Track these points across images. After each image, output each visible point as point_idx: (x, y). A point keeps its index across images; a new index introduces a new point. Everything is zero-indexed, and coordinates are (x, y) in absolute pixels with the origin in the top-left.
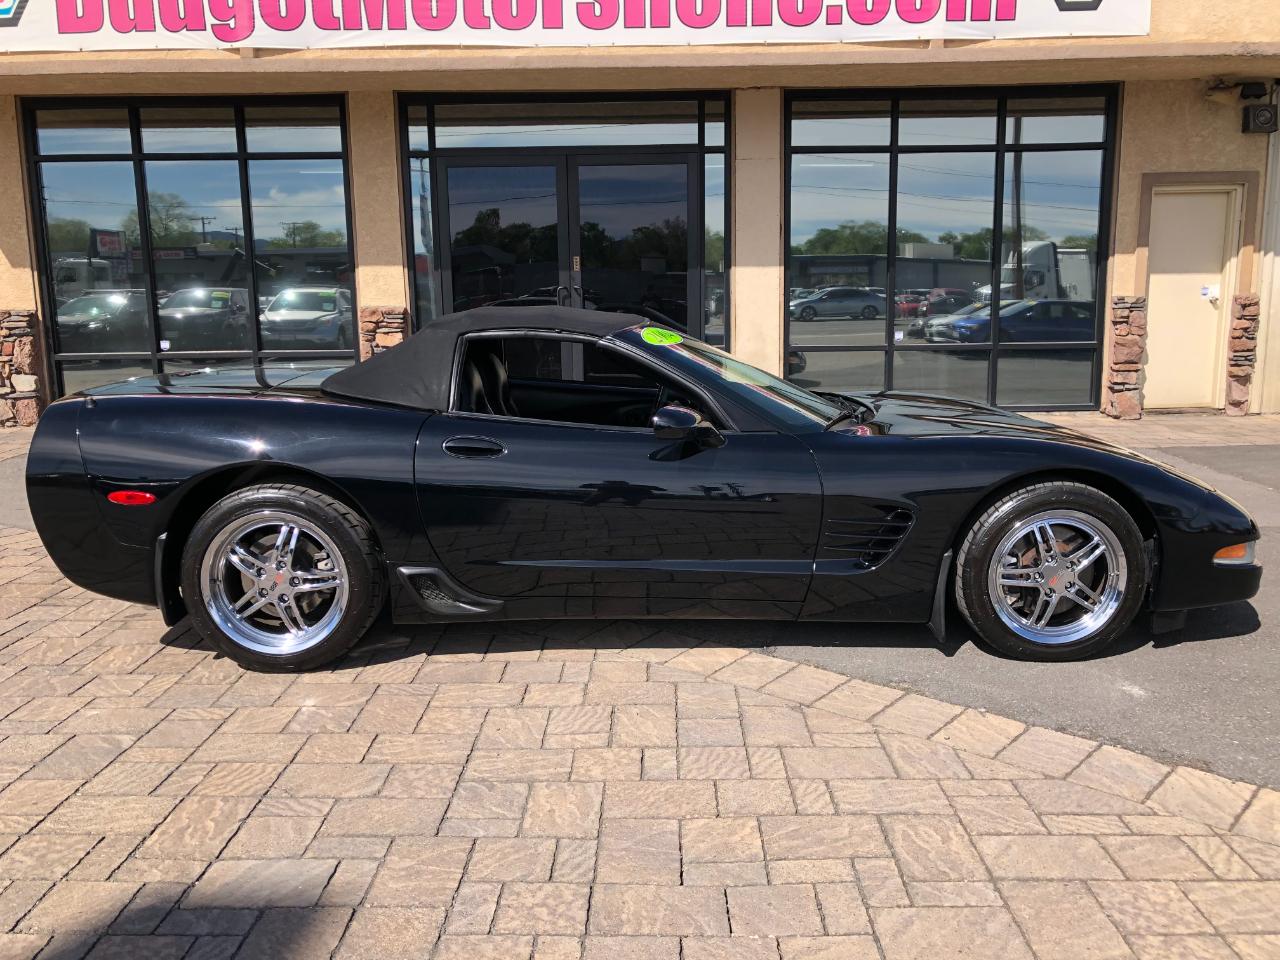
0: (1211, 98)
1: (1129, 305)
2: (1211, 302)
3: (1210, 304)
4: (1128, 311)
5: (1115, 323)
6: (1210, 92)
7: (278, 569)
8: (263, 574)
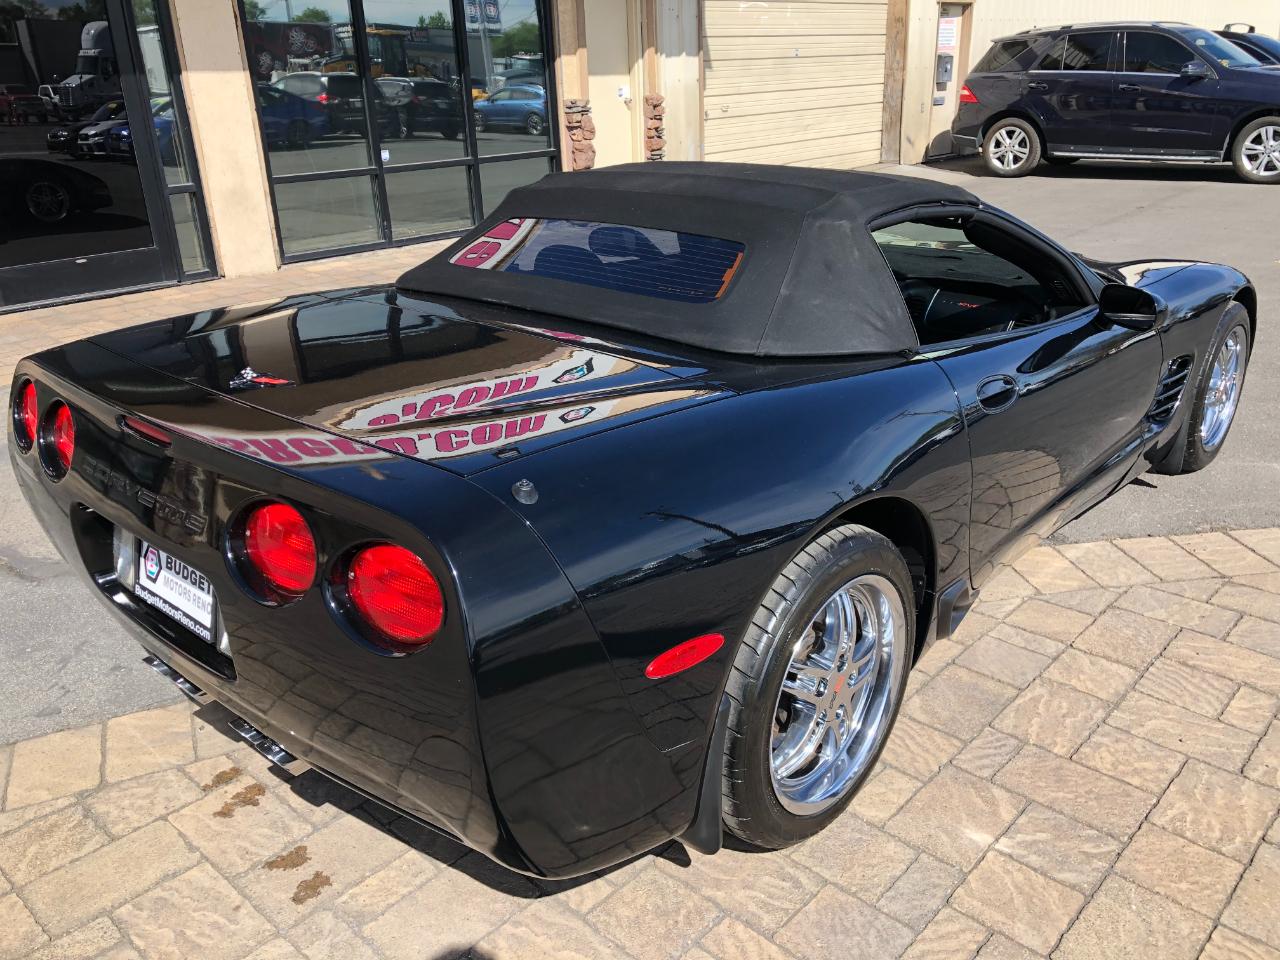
1: (580, 109)
2: (626, 103)
3: (625, 106)
4: (580, 115)
5: (570, 128)
7: (840, 668)
8: (825, 688)
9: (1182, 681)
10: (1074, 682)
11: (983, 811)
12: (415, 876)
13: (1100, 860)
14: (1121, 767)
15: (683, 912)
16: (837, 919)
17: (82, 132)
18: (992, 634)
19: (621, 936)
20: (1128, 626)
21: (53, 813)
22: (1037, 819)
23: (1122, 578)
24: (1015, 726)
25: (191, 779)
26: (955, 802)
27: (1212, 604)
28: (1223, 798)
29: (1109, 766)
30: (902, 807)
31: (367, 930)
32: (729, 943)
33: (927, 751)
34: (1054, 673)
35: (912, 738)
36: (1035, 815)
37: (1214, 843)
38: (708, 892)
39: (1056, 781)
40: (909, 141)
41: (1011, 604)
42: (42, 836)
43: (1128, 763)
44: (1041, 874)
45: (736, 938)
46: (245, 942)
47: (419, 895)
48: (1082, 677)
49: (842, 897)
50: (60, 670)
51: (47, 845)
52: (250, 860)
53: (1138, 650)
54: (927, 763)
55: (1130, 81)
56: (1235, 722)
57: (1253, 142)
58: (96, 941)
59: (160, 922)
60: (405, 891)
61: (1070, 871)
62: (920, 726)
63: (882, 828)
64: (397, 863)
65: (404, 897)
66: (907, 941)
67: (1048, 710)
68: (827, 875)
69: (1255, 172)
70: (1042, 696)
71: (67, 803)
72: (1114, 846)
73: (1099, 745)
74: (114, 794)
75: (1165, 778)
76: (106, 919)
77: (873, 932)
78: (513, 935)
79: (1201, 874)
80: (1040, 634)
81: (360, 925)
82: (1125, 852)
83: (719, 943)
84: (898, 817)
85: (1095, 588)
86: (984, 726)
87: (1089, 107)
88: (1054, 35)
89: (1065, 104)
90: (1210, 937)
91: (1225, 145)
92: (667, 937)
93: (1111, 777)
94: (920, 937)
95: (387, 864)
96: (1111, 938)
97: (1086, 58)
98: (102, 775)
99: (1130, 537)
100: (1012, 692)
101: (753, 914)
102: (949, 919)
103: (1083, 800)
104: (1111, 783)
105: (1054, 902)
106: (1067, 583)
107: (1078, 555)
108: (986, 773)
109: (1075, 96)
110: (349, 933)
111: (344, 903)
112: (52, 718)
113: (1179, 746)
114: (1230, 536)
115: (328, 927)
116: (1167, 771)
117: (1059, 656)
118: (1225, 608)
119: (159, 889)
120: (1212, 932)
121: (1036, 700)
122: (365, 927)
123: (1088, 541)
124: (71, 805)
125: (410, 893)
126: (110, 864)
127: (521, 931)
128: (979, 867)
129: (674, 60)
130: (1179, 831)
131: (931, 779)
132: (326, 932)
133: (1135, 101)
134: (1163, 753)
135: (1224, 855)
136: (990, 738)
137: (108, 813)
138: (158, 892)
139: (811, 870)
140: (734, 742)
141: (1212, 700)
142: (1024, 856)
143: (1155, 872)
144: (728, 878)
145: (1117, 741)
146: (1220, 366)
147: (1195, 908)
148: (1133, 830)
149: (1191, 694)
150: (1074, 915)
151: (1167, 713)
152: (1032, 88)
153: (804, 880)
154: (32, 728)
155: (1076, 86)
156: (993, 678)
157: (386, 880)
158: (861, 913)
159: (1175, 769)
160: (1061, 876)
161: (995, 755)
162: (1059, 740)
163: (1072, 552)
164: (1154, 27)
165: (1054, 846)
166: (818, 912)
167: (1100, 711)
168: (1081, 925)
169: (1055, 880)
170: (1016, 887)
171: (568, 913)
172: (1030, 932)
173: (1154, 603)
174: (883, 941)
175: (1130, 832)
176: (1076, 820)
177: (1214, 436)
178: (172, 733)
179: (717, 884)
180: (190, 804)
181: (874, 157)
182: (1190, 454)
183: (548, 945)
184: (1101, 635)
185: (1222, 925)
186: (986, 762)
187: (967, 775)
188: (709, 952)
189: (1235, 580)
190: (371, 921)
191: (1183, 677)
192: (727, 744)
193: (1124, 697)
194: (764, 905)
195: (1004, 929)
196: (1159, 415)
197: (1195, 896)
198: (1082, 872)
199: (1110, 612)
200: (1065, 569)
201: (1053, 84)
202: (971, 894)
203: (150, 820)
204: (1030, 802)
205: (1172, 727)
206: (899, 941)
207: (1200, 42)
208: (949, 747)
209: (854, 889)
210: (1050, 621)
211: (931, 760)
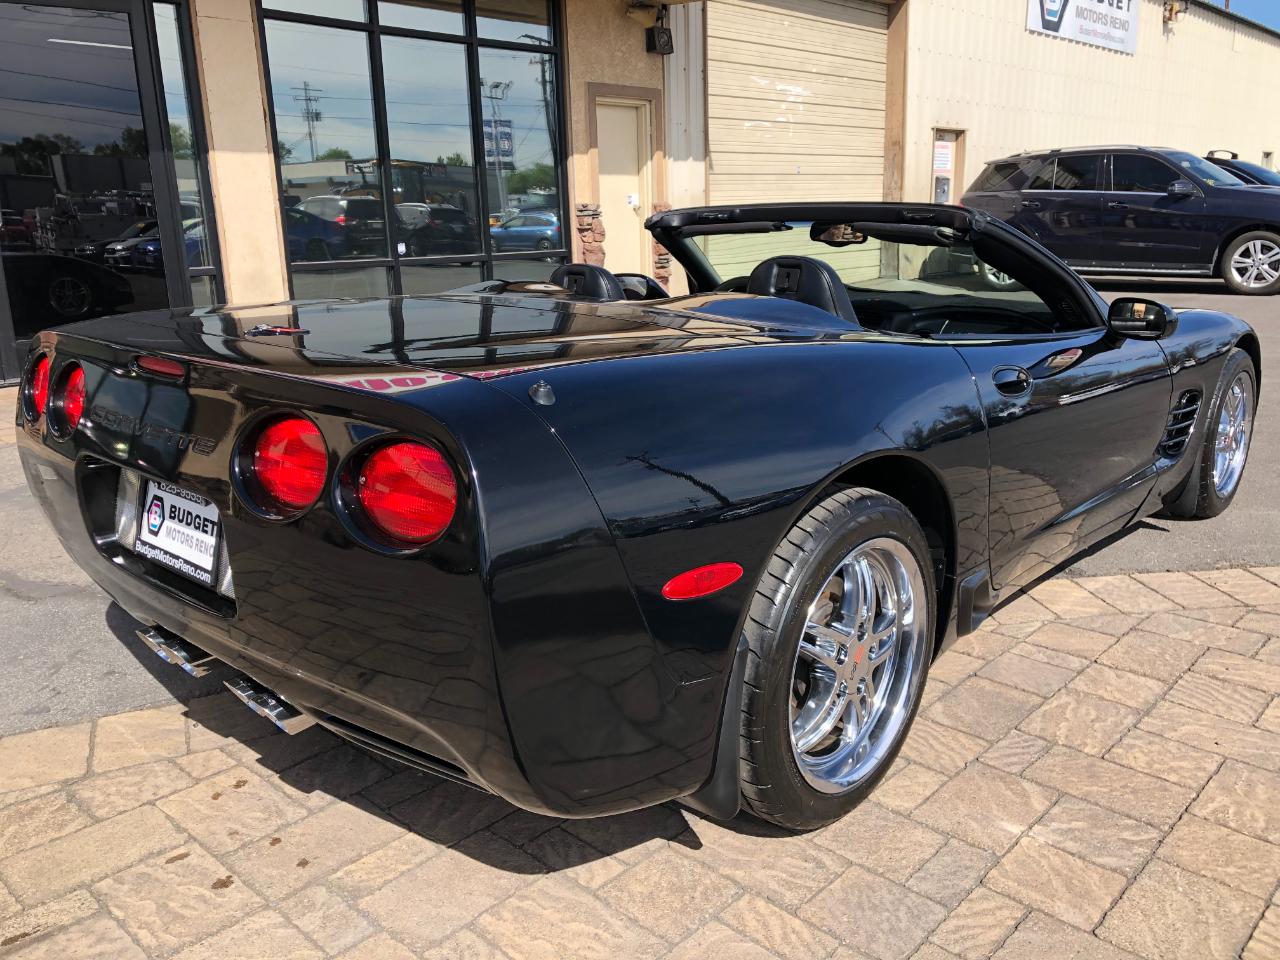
0: (632, 15)
1: (591, 213)
2: (635, 209)
3: (633, 212)
4: (591, 218)
5: (581, 231)
6: (631, 10)
7: (860, 638)
8: (845, 656)
9: (1213, 692)
10: (1101, 692)
11: (1012, 801)
12: (415, 855)
13: (1141, 846)
14: (1156, 766)
15: (700, 889)
16: (864, 897)
17: (108, 247)
18: (1014, 651)
19: (635, 910)
20: (1153, 646)
21: (36, 798)
22: (1072, 810)
23: (1144, 606)
24: (1042, 729)
25: (182, 770)
26: (985, 794)
27: (1238, 628)
28: (1266, 793)
29: (1144, 765)
30: (928, 799)
31: (363, 904)
32: (749, 917)
33: (952, 749)
34: (1080, 684)
35: (936, 738)
36: (1069, 805)
37: (1259, 832)
38: (727, 871)
39: (1089, 777)
40: (907, 258)
41: (1032, 626)
42: (22, 816)
43: (1162, 762)
44: (1080, 858)
45: (757, 912)
46: (232, 912)
47: (419, 872)
48: (1109, 688)
49: (869, 877)
50: (52, 674)
51: (26, 826)
52: (241, 840)
53: (1165, 665)
54: (953, 760)
55: (1120, 200)
56: (1271, 728)
57: (1241, 256)
58: (72, 910)
59: (143, 894)
60: (404, 868)
61: (1110, 856)
62: (943, 729)
63: (908, 817)
64: (396, 844)
65: (402, 873)
66: (941, 916)
67: (1076, 716)
68: (852, 857)
69: (1245, 284)
70: (1070, 704)
71: (51, 789)
72: (1154, 834)
73: (1132, 747)
74: (100, 782)
75: (1203, 776)
76: (85, 891)
77: (903, 908)
78: (518, 908)
79: (1248, 859)
80: (1063, 651)
81: (355, 898)
82: (1167, 840)
83: (738, 916)
84: (924, 806)
85: (1117, 614)
86: (1010, 729)
87: (1081, 224)
88: (1044, 159)
89: (1059, 222)
90: (1263, 915)
91: (1215, 258)
92: (683, 911)
93: (1147, 774)
94: (953, 914)
95: (385, 844)
96: (1157, 916)
97: (1075, 180)
98: (89, 766)
99: (1148, 572)
100: (1039, 700)
101: (775, 892)
102: (984, 898)
103: (1119, 794)
104: (1148, 779)
105: (1095, 883)
106: (1088, 610)
107: (1097, 586)
108: (1015, 769)
109: (1067, 213)
110: (343, 906)
111: (339, 879)
112: (40, 716)
113: (1215, 748)
114: (1251, 572)
115: (322, 900)
116: (1204, 770)
117: (1083, 670)
118: (1251, 631)
119: (142, 866)
120: (1264, 912)
121: (1063, 707)
122: (359, 901)
123: (1106, 575)
124: (55, 792)
125: (409, 870)
126: (91, 843)
127: (525, 904)
128: (1013, 851)
129: (681, 164)
130: (1221, 822)
131: (957, 774)
132: (318, 906)
133: (1124, 218)
134: (1200, 755)
135: (1271, 843)
136: (1017, 739)
137: (93, 798)
138: (142, 868)
139: (834, 853)
140: (752, 698)
141: (1246, 708)
142: (1059, 842)
143: (1200, 858)
144: (747, 859)
145: (1150, 744)
146: (1228, 412)
147: (1246, 890)
148: (1174, 820)
149: (1224, 704)
150: (1116, 894)
151: (1200, 720)
152: (1025, 205)
153: (827, 860)
154: (19, 725)
155: (1068, 205)
156: (1016, 688)
157: (384, 860)
158: (890, 892)
159: (1213, 767)
160: (1100, 860)
161: (1023, 754)
162: (1089, 741)
163: (1092, 584)
164: (1141, 150)
165: (1092, 833)
166: (843, 890)
167: (1130, 717)
168: (1125, 904)
169: (1094, 863)
170: (1053, 869)
171: (578, 889)
172: (1071, 910)
173: (1179, 627)
174: (915, 917)
175: (1171, 822)
176: (1112, 810)
177: (1226, 484)
178: (165, 730)
179: (736, 864)
180: (180, 790)
181: (874, 273)
182: (1204, 499)
183: (555, 917)
184: (1127, 652)
185: (1275, 905)
186: (1015, 759)
187: (994, 771)
188: (728, 926)
189: (1259, 608)
190: (367, 895)
191: (1213, 689)
192: (744, 700)
193: (1154, 705)
194: (787, 884)
195: (1043, 907)
196: (1171, 448)
197: (1245, 879)
198: (1122, 857)
199: (1133, 634)
200: (1086, 598)
201: (1045, 203)
202: (1006, 875)
203: (137, 804)
204: (1063, 794)
205: (1207, 732)
206: (931, 917)
207: (1185, 164)
208: (973, 747)
209: (881, 870)
210: (1072, 641)
211: (957, 759)
